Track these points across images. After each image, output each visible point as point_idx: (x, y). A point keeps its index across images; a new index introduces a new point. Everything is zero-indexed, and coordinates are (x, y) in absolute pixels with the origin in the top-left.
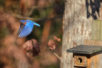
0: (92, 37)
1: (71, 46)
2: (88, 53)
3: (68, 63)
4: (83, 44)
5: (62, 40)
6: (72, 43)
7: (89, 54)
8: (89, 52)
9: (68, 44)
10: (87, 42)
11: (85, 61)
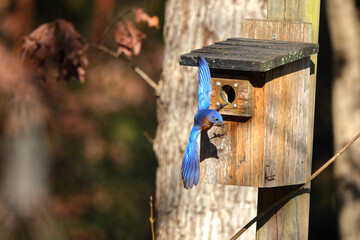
0: (270, 11)
1: (194, 43)
2: (254, 69)
3: (186, 104)
4: (238, 36)
5: (162, 22)
6: (200, 30)
7: (261, 70)
8: (258, 64)
9: (184, 36)
10: (252, 27)
11: (246, 96)
